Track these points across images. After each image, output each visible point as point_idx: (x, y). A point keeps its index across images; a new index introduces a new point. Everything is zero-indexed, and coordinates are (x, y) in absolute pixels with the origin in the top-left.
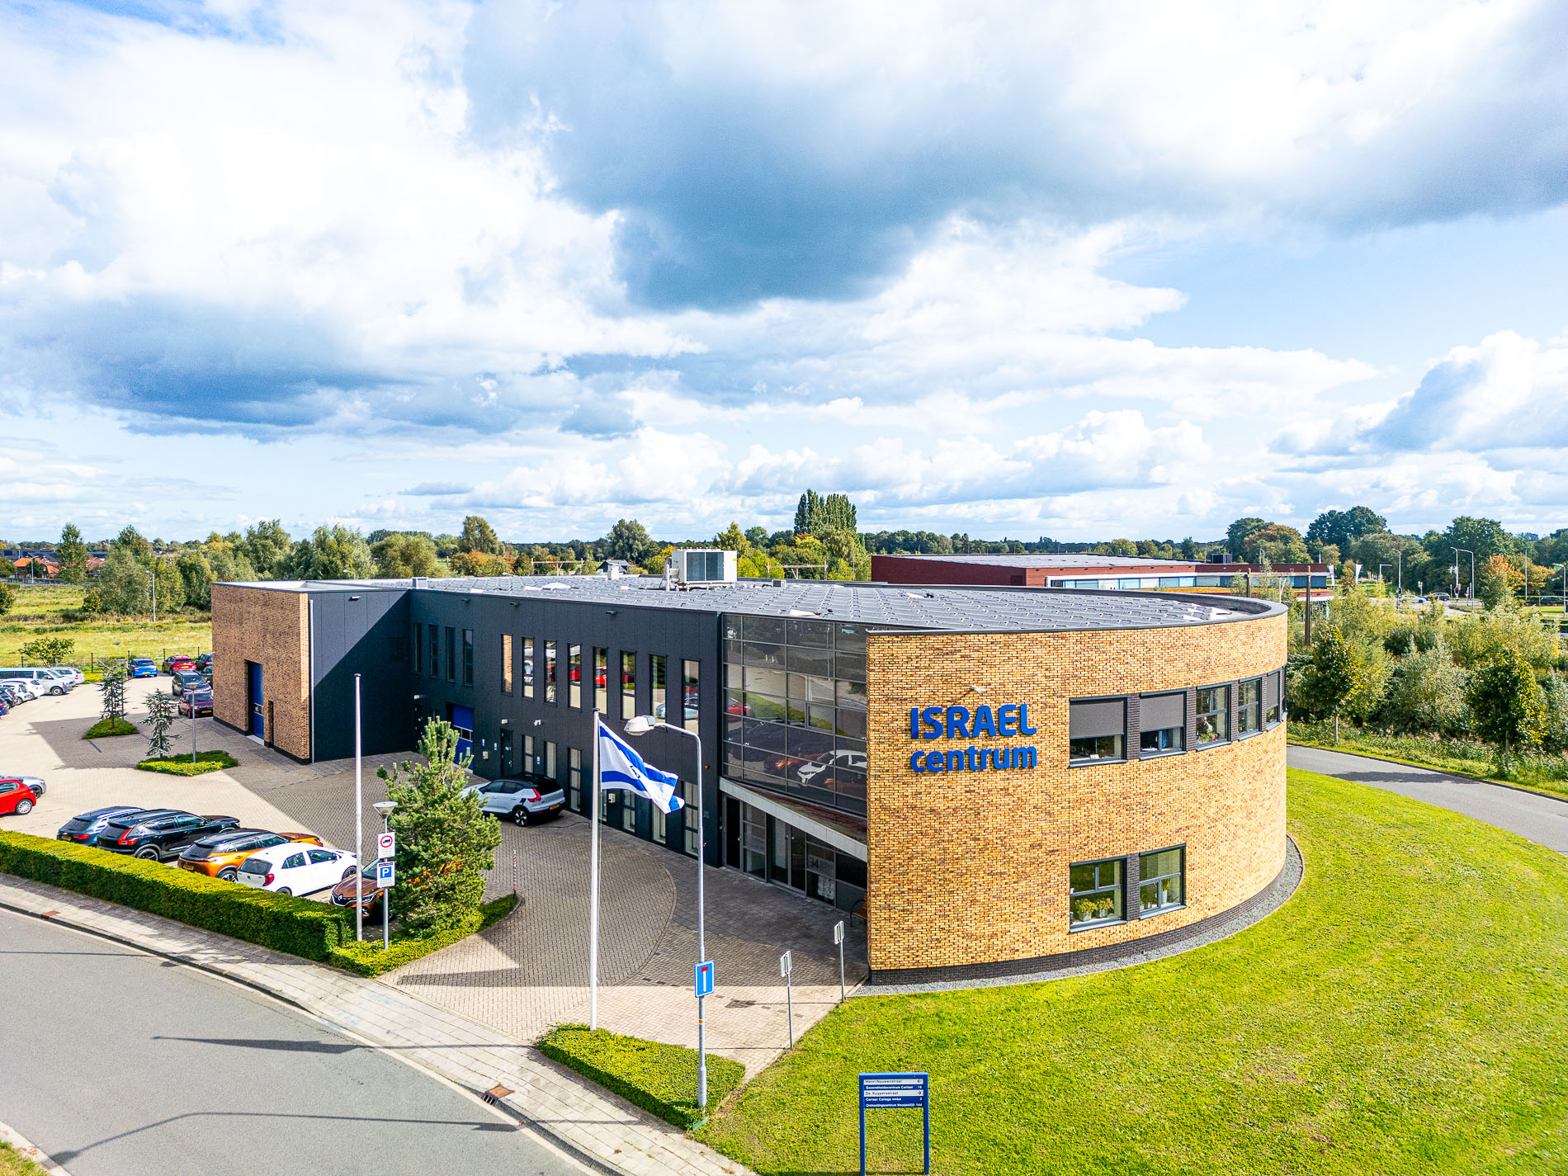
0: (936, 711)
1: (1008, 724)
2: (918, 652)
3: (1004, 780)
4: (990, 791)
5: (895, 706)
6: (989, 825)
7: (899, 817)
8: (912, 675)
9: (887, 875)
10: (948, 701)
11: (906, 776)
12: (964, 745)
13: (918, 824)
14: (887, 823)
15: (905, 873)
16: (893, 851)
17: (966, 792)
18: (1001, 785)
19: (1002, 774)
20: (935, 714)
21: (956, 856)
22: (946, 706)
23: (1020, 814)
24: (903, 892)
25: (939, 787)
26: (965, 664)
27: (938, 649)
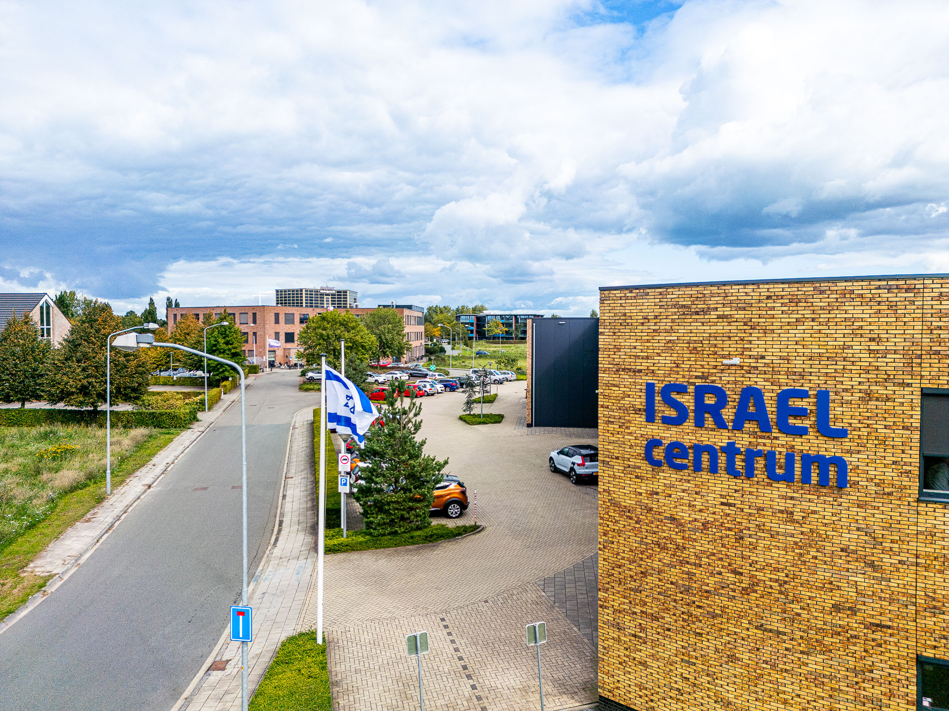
0: (681, 389)
1: (795, 417)
2: (658, 311)
3: (785, 498)
4: (760, 509)
5: (627, 379)
6: (760, 557)
7: (631, 518)
8: (648, 341)
9: (615, 585)
10: (697, 377)
11: (639, 468)
12: (720, 439)
13: (655, 533)
14: (617, 522)
15: (638, 590)
16: (623, 558)
17: (722, 504)
18: (782, 505)
19: (782, 488)
20: (678, 393)
21: (704, 587)
22: (694, 384)
23: (813, 553)
24: (635, 613)
25: (684, 491)
26: (721, 327)
27: (683, 306)
